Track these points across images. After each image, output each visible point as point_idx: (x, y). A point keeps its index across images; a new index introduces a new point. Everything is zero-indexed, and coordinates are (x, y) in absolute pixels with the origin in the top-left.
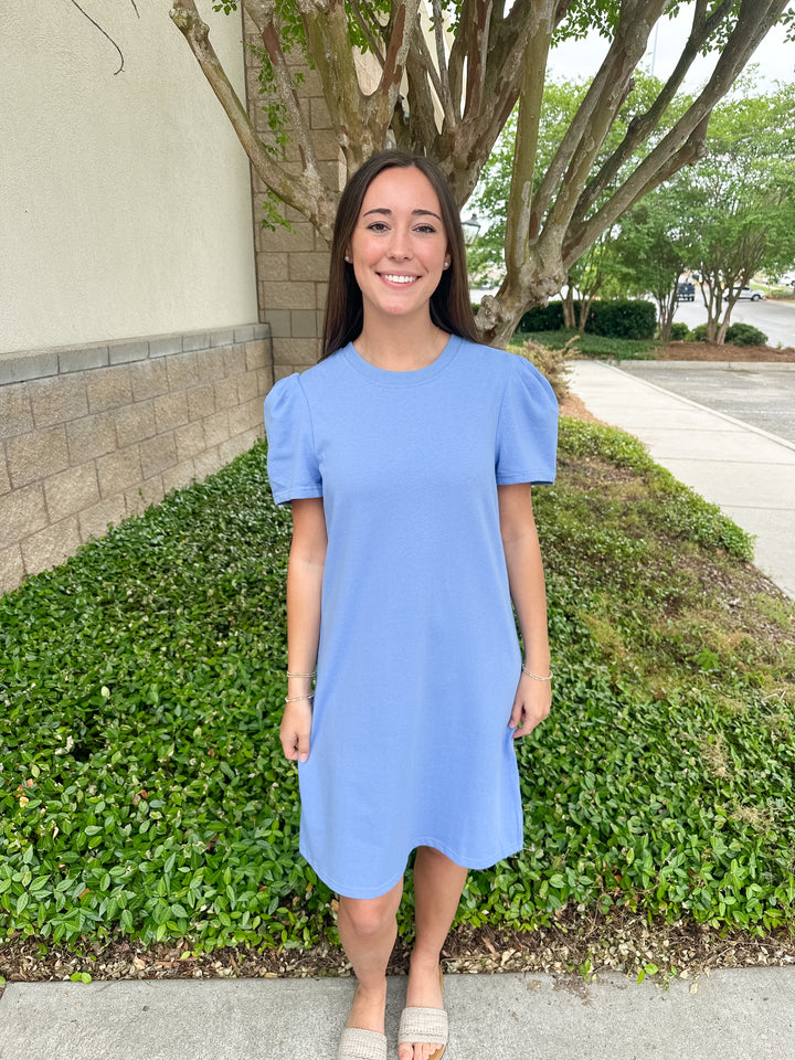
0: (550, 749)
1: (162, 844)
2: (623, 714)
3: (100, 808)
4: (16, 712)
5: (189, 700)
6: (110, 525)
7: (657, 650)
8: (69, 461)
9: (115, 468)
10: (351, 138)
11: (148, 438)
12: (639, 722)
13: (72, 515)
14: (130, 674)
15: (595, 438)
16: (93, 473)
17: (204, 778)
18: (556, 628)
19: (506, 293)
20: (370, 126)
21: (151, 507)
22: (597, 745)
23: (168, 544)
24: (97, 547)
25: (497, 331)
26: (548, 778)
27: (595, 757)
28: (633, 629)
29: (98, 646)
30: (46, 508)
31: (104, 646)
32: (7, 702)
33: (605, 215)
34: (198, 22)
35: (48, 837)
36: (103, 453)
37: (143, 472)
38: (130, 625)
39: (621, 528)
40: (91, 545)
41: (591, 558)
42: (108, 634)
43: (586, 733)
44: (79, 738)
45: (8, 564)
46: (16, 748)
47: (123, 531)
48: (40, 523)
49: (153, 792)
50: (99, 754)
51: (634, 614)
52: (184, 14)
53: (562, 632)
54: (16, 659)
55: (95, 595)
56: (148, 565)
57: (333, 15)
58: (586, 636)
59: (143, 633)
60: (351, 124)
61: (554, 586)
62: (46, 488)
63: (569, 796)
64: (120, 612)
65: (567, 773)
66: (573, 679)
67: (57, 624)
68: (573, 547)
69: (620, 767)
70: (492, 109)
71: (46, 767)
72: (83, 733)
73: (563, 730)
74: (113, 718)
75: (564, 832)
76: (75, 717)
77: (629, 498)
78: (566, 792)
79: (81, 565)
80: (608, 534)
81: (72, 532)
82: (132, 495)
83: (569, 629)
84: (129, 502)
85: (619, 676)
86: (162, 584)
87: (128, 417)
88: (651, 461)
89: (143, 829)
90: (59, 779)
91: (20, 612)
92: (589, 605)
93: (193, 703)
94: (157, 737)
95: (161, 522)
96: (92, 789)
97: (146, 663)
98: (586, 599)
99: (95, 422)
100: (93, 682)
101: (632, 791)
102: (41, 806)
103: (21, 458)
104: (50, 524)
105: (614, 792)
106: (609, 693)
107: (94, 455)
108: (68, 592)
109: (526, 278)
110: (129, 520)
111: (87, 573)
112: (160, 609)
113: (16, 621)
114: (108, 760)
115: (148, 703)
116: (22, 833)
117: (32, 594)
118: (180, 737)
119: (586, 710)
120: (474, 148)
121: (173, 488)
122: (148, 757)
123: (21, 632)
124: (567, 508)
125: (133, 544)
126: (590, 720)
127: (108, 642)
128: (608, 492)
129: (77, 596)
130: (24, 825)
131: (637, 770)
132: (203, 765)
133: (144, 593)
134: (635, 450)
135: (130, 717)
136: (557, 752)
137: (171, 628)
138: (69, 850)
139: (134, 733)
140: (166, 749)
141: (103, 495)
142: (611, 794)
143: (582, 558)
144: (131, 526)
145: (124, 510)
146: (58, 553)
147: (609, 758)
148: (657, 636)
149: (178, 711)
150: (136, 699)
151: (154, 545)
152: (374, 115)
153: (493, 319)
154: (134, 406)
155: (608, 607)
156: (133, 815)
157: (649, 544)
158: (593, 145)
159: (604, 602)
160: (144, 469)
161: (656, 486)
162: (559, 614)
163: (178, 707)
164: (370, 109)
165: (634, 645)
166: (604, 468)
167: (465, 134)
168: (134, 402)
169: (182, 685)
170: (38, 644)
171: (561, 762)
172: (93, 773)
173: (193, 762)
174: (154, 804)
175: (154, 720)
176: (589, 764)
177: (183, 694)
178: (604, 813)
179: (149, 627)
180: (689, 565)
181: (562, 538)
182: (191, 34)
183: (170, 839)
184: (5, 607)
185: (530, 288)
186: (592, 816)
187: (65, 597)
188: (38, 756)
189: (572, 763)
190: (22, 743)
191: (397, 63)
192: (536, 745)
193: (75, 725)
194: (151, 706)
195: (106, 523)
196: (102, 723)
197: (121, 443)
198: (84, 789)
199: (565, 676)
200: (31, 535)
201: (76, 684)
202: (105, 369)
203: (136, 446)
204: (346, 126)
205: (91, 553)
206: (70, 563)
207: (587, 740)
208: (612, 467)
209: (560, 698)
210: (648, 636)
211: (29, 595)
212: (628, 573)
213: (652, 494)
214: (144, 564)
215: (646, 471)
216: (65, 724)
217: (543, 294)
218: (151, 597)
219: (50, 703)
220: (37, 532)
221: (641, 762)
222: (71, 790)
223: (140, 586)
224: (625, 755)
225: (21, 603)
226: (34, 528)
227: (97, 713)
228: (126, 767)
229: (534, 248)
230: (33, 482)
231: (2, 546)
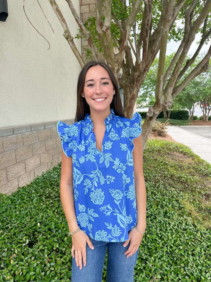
0: (177, 247)
1: (54, 279)
2: (199, 234)
3: (35, 265)
4: (12, 231)
5: (63, 228)
6: (43, 172)
7: (204, 211)
8: (33, 155)
9: (45, 156)
10: (112, 65)
11: (55, 148)
12: (204, 237)
13: (32, 170)
14: (46, 219)
15: (177, 147)
16: (39, 158)
17: (67, 255)
18: (174, 205)
19: (156, 106)
20: (117, 62)
21: (54, 167)
22: (191, 246)
23: (59, 178)
24: (39, 179)
25: (153, 117)
26: (177, 258)
27: (192, 250)
28: (196, 205)
29: (37, 209)
30: (25, 168)
31: (39, 209)
32: (10, 227)
33: (183, 85)
34: (70, 36)
35: (18, 275)
36: (42, 152)
37: (52, 158)
38: (47, 203)
39: (188, 173)
40: (37, 178)
41: (181, 182)
42: (40, 206)
43: (188, 241)
44: (30, 240)
45: (14, 184)
46: (11, 243)
47: (47, 174)
48: (23, 172)
49: (51, 260)
50: (36, 246)
51: (196, 200)
52: (67, 34)
53: (176, 206)
54: (14, 213)
55: (38, 193)
56: (53, 184)
57: (107, 33)
58: (183, 207)
59: (50, 206)
60: (112, 62)
61: (172, 191)
62: (26, 162)
63: (185, 264)
64: (44, 199)
65: (183, 256)
66: (181, 222)
67: (26, 202)
68: (175, 179)
69: (200, 253)
70: (150, 57)
71: (20, 250)
72: (32, 238)
73: (180, 240)
74: (41, 233)
75: (185, 278)
76: (30, 233)
77: (189, 164)
78: (184, 263)
79: (34, 184)
80: (185, 175)
81: (32, 175)
82: (50, 164)
83: (178, 205)
84: (48, 166)
85: (195, 221)
86: (56, 190)
87: (49, 142)
88: (193, 153)
89: (48, 273)
90: (23, 254)
91: (16, 198)
92: (183, 197)
93: (65, 229)
94: (54, 240)
95: (57, 171)
96: (33, 258)
97: (51, 215)
98: (182, 195)
99: (40, 144)
100: (35, 221)
101: (205, 262)
102: (17, 264)
103: (19, 154)
104: (26, 173)
105: (200, 263)
106: (193, 227)
107: (40, 153)
108: (30, 192)
109: (162, 102)
110: (48, 171)
111: (36, 186)
112: (56, 198)
113: (15, 201)
114: (38, 248)
115: (51, 228)
116: (11, 274)
117: (20, 193)
118: (60, 240)
119: (187, 233)
120: (145, 68)
121: (61, 162)
122: (50, 247)
123: (16, 205)
124: (172, 167)
125: (49, 178)
126: (188, 236)
127: (40, 208)
128: (183, 162)
129: (33, 194)
130: (12, 270)
131: (206, 255)
132: (67, 251)
133: (51, 193)
134: (188, 150)
135: (46, 233)
136: (180, 248)
137: (58, 204)
138: (25, 280)
139: (47, 238)
140: (56, 245)
141: (42, 164)
142: (199, 264)
143: (178, 182)
144: (49, 172)
145: (47, 168)
146: (28, 181)
147: (196, 250)
148: (204, 207)
149: (60, 231)
150: (48, 227)
151: (55, 178)
152: (118, 59)
153: (152, 114)
154: (51, 139)
155: (188, 198)
156: (45, 268)
157: (197, 178)
158: (180, 65)
159: (187, 196)
160: (53, 156)
161: (196, 160)
162: (174, 200)
163: (60, 230)
164: (117, 57)
165: (197, 210)
166: (180, 155)
167: (143, 64)
168: (51, 138)
169: (61, 223)
170: (20, 209)
171: (181, 252)
172: (34, 253)
173: (64, 249)
174: (52, 264)
175: (52, 234)
176: (190, 253)
177: (61, 226)
178: (198, 271)
179: (52, 203)
180: (209, 184)
181: (172, 176)
182: (69, 39)
183: (56, 278)
184: (12, 197)
185: (163, 105)
186: (194, 272)
187: (29, 194)
188: (17, 246)
189: (185, 252)
190: (13, 241)
191: (125, 45)
192: (172, 246)
193: (29, 235)
194: (52, 229)
195: (42, 172)
196: (37, 235)
197: (47, 150)
198: (31, 258)
199: (179, 221)
200: (21, 176)
201: (30, 221)
202: (44, 130)
203: (51, 150)
204: (110, 62)
205: (37, 181)
206: (31, 184)
207: (188, 244)
208: (183, 155)
209: (178, 229)
210: (201, 207)
211: (19, 193)
212: (193, 187)
213: (195, 162)
214: (52, 184)
215: (192, 156)
216: (26, 235)
217: (167, 106)
218: (53, 194)
219: (23, 228)
220: (23, 175)
221: (207, 252)
222: (26, 258)
223: (50, 191)
224: (201, 249)
225: (17, 196)
226: (22, 174)
227: (36, 231)
228: (44, 250)
229: (164, 94)
230: (22, 161)
231: (13, 179)
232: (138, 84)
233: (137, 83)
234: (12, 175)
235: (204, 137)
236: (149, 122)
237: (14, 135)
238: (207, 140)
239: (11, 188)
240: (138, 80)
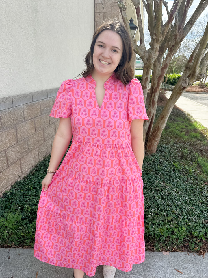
19: (190, 77)
20: (162, 33)
70: (189, 28)
109: (197, 74)
120: (182, 39)
153: (188, 84)
164: (163, 29)
167: (180, 35)
182: (122, 9)
185: (198, 76)
191: (173, 17)
200: (53, 136)
204: (156, 33)
229: (200, 66)
230: (53, 123)
231: (48, 139)
232: (172, 53)
233: (170, 53)
234: (47, 136)
235: (201, 104)
236: (182, 91)
237: (47, 99)
238: (205, 107)
239: (47, 147)
240: (172, 50)
